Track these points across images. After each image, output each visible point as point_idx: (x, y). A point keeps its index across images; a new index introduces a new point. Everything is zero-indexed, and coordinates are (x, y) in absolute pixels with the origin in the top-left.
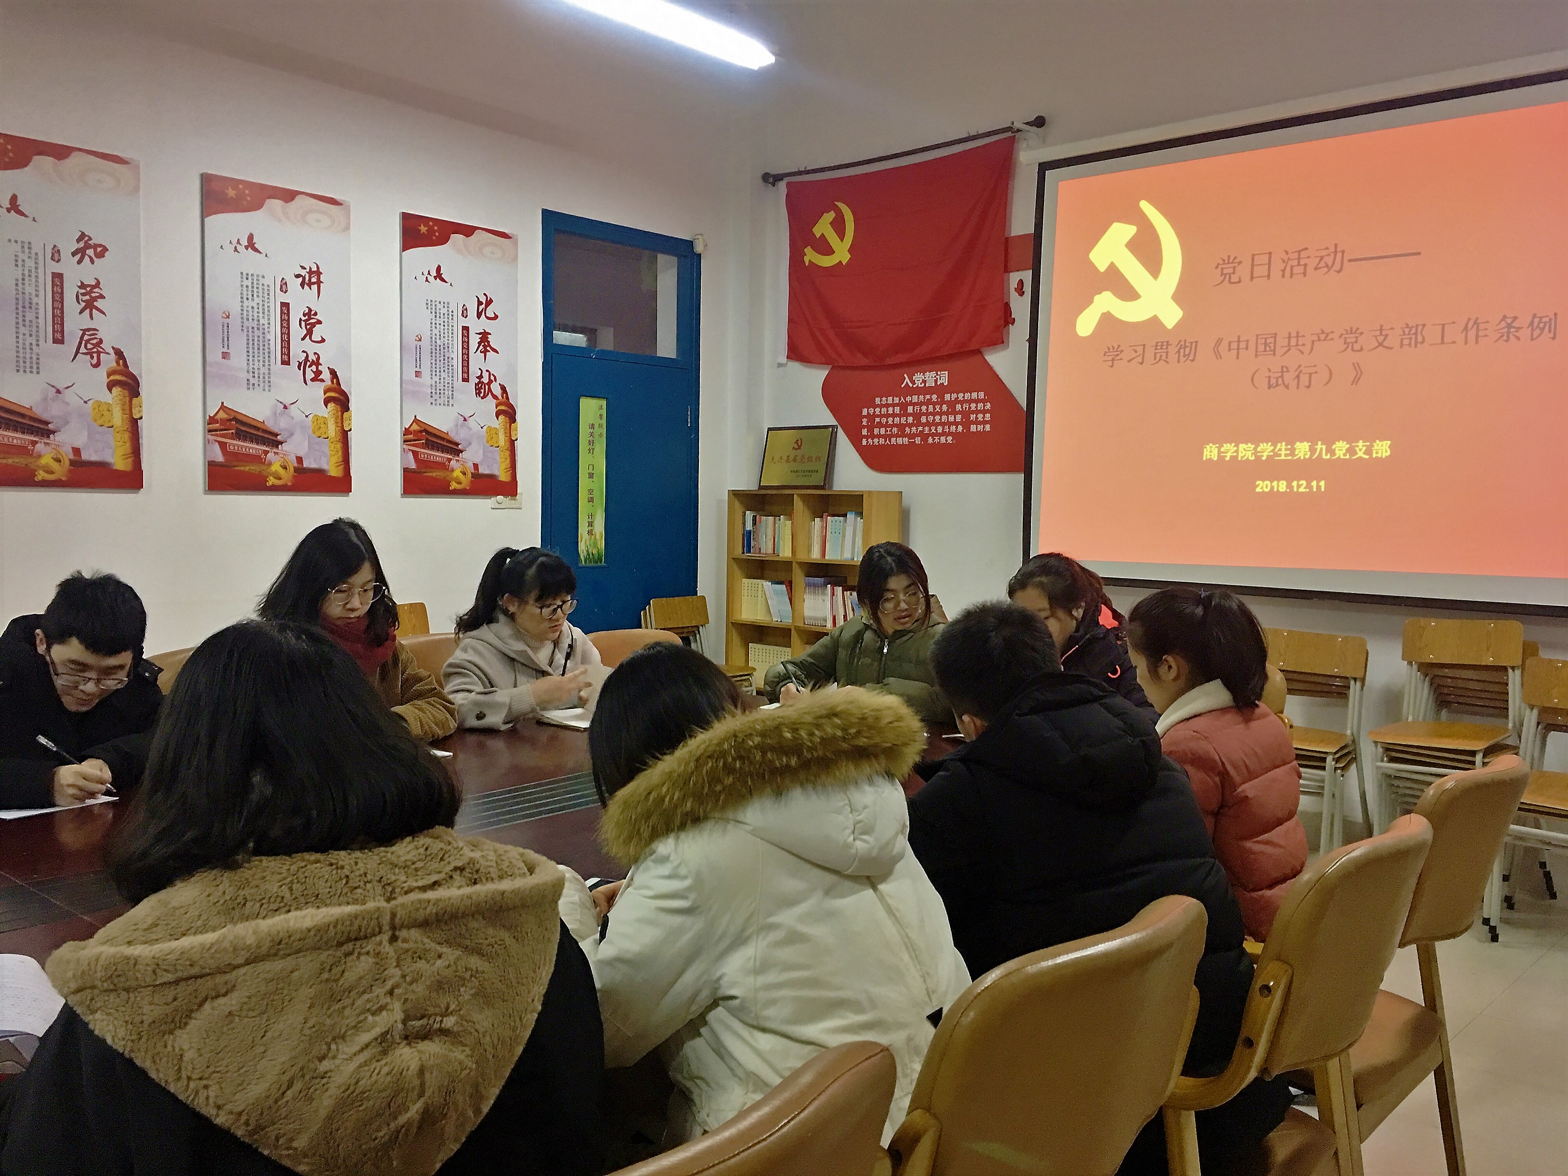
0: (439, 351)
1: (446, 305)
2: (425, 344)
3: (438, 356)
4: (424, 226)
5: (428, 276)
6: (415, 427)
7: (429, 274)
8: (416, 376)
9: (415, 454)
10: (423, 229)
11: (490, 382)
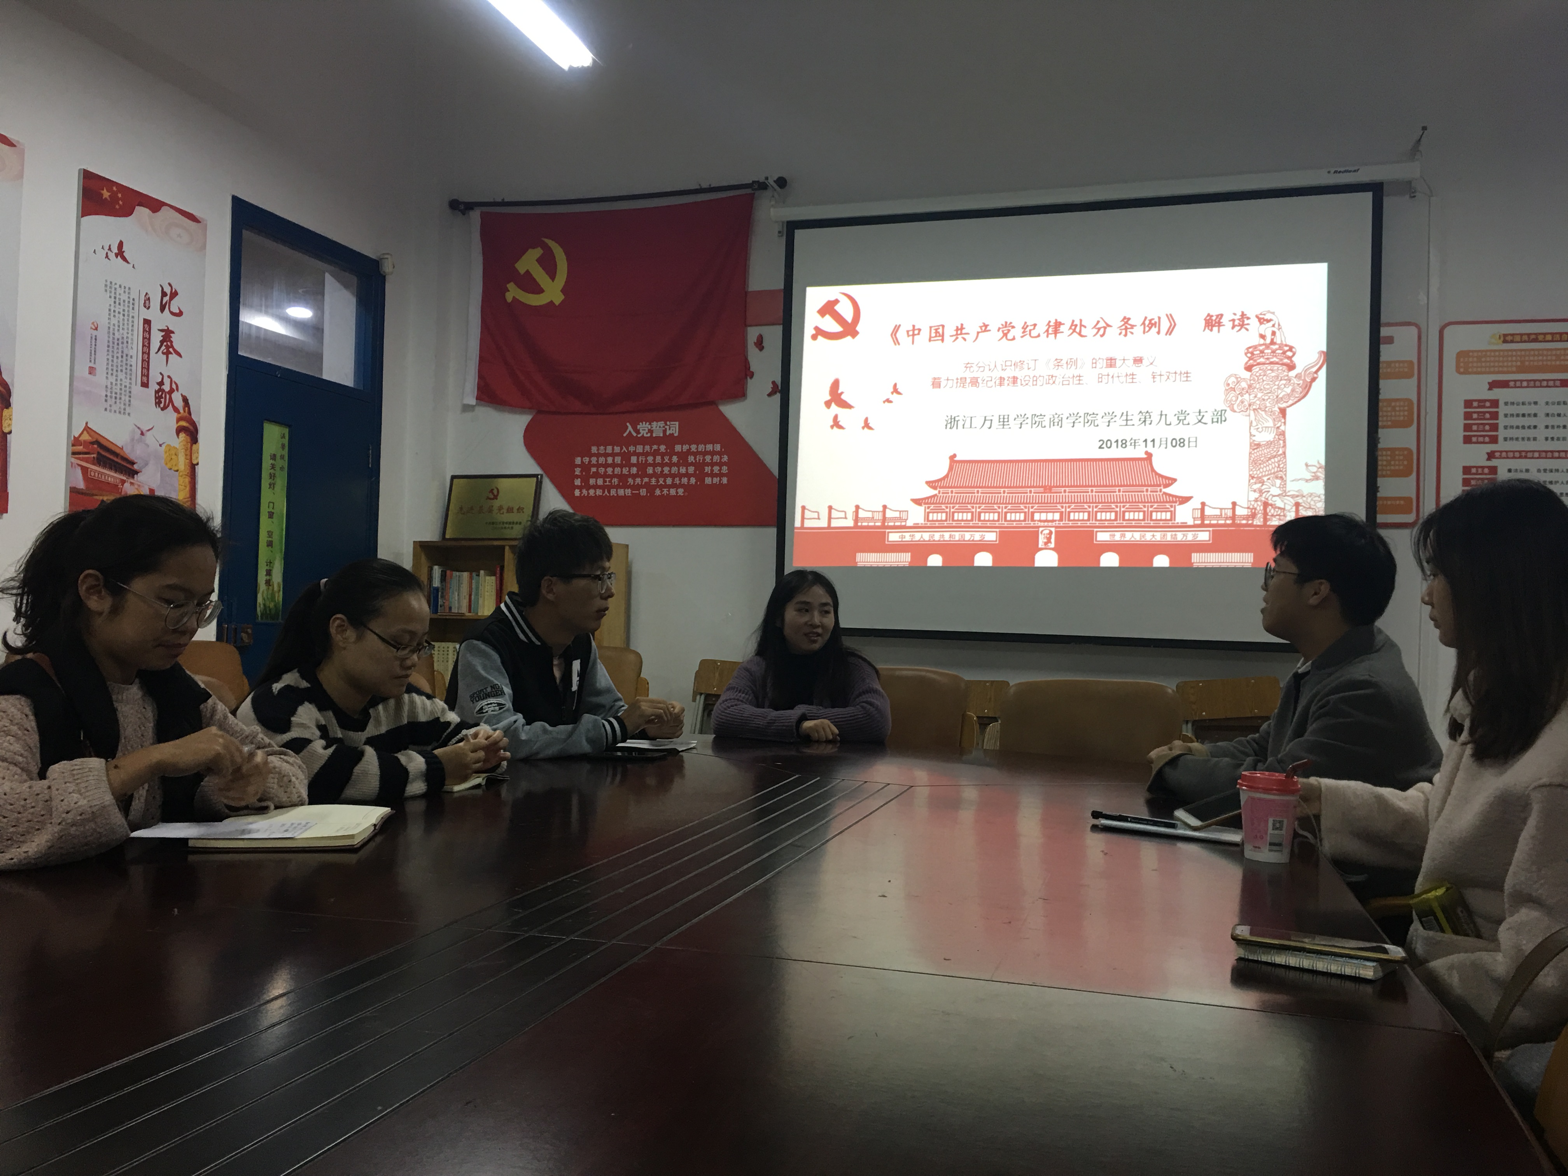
0: (117, 344)
1: (127, 290)
2: (102, 334)
3: (115, 351)
4: (108, 191)
5: (109, 252)
6: (86, 437)
7: (110, 249)
8: (90, 373)
9: (85, 470)
10: (106, 194)
11: (172, 391)
